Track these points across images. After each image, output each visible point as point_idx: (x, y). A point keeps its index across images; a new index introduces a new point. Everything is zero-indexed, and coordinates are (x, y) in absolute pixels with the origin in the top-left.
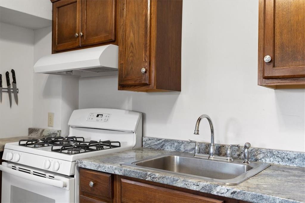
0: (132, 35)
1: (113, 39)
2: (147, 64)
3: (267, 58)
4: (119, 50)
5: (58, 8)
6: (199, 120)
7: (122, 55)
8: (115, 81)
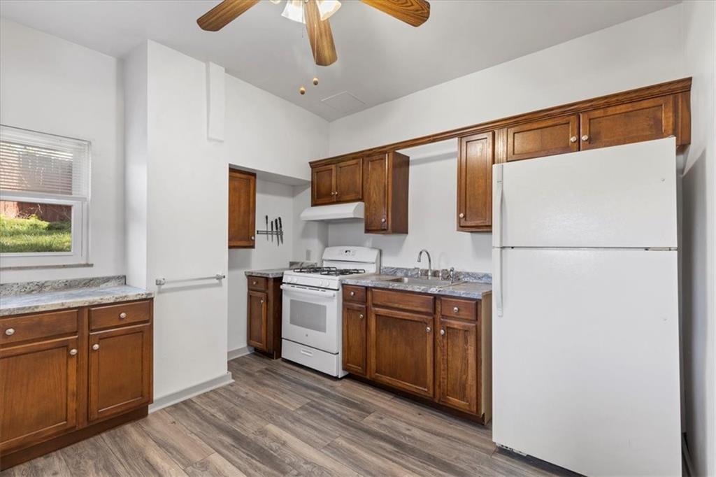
0: (374, 195)
1: (361, 197)
2: (385, 216)
3: (462, 215)
4: (365, 207)
5: (317, 172)
6: (421, 253)
7: (367, 209)
8: (362, 226)
